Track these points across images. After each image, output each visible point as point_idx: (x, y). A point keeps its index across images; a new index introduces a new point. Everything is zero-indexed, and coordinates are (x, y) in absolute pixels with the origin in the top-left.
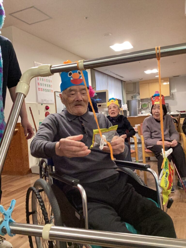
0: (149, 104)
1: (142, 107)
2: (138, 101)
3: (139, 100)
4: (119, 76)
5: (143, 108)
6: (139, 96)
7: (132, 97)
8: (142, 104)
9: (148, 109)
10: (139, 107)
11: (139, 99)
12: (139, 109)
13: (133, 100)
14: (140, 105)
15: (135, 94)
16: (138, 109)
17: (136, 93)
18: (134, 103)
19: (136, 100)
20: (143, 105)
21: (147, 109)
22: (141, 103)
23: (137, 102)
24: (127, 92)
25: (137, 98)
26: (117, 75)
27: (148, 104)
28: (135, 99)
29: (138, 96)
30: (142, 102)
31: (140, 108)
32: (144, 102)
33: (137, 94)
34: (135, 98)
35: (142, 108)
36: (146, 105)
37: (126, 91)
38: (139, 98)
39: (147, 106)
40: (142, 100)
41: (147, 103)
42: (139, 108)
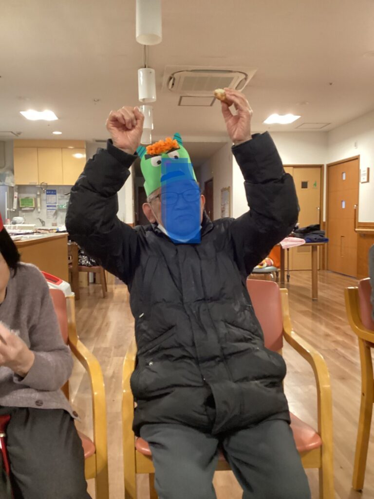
0: (38, 200)
2: (8, 189)
3: (13, 187)
5: (23, 209)
6: (11, 177)
8: (20, 199)
9: (34, 211)
10: (11, 205)
11: (13, 185)
12: (12, 210)
14: (15, 200)
15: (1, 171)
16: (7, 209)
19: (4, 185)
20: (22, 200)
21: (32, 211)
22: (16, 194)
23: (6, 193)
25: (6, 181)
27: (36, 200)
28: (1, 184)
29: (9, 175)
30: (19, 193)
31: (15, 207)
32: (25, 193)
33: (8, 172)
34: (1, 182)
35: (19, 208)
36: (32, 202)
38: (13, 182)
39: (32, 205)
40: (21, 188)
41: (32, 196)
42: (10, 208)
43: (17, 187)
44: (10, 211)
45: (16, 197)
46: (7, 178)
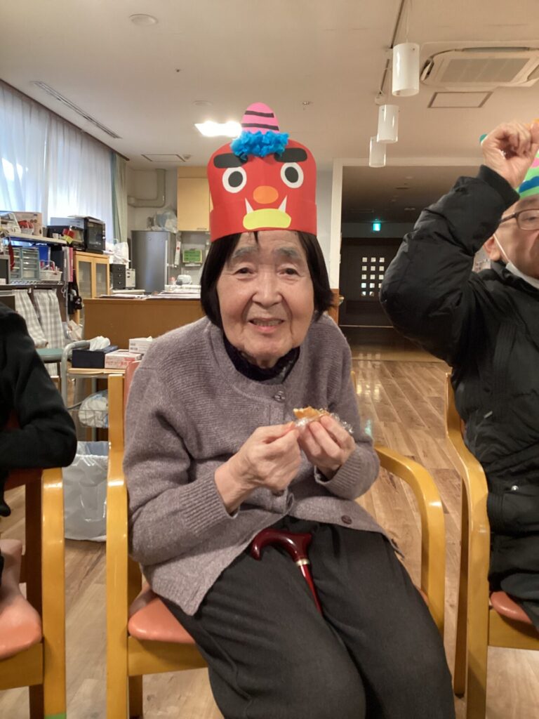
1: (184, 261)
2: (169, 236)
3: (175, 234)
4: (98, 125)
5: (186, 265)
6: (173, 220)
7: (151, 222)
8: (183, 251)
10: (172, 260)
11: (175, 232)
12: (173, 265)
13: (152, 231)
14: (178, 252)
15: (160, 212)
16: (167, 265)
17: (166, 207)
18: (156, 243)
19: (163, 231)
20: (186, 252)
22: (179, 244)
23: (167, 242)
24: (133, 201)
25: (166, 225)
26: (89, 119)
28: (160, 229)
29: (170, 218)
30: (182, 241)
31: (177, 262)
32: (189, 242)
33: (169, 213)
34: (159, 226)
35: (182, 264)
36: (199, 256)
37: (129, 197)
38: (176, 228)
40: (184, 236)
41: (199, 247)
42: (171, 264)
43: (180, 234)
44: (171, 268)
45: (178, 248)
46: (168, 221)
